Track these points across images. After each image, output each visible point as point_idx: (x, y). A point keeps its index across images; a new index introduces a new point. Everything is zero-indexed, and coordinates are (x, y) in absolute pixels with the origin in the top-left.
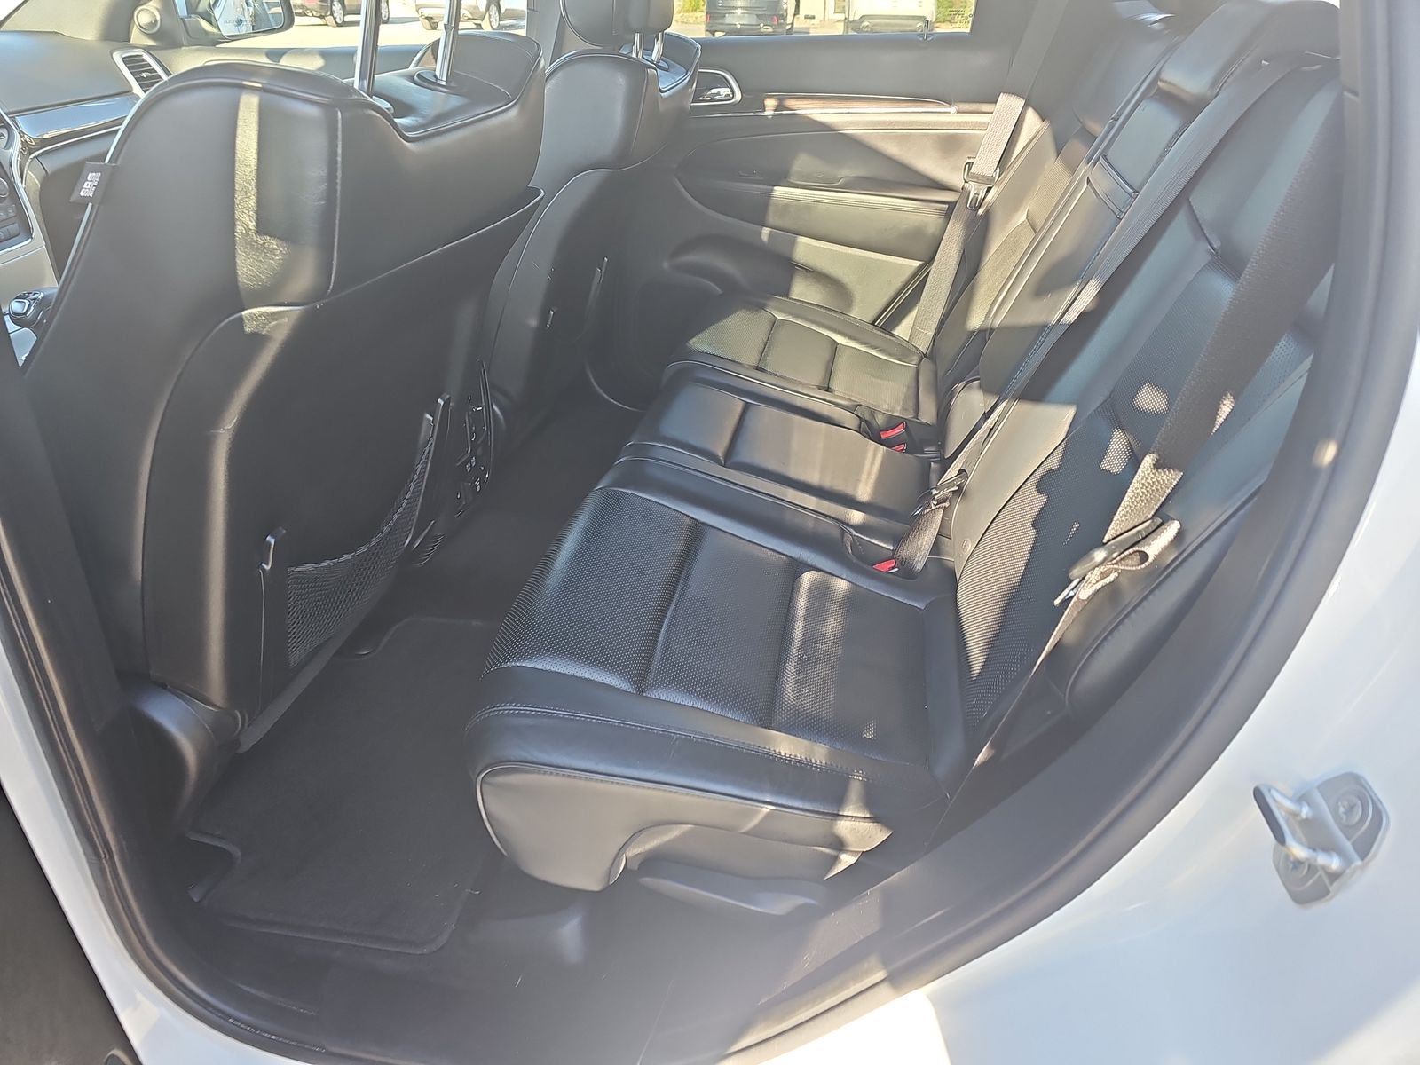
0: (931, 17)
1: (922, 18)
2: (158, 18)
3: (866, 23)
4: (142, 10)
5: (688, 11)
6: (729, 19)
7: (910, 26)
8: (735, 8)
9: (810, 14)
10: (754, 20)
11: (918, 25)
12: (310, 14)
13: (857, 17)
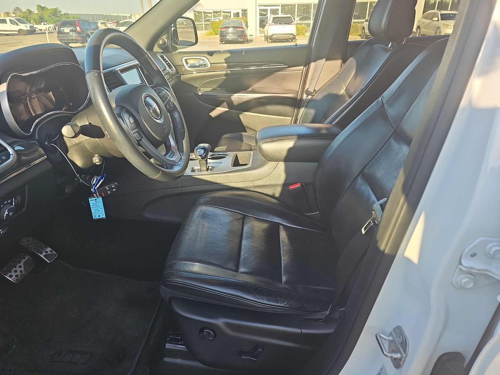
0: (295, 34)
1: (293, 34)
2: (166, 41)
3: (274, 37)
4: (161, 39)
5: (208, 35)
6: (227, 37)
7: (289, 37)
8: (229, 33)
9: (251, 34)
10: (236, 37)
11: (291, 36)
12: (79, 42)
13: (271, 35)
